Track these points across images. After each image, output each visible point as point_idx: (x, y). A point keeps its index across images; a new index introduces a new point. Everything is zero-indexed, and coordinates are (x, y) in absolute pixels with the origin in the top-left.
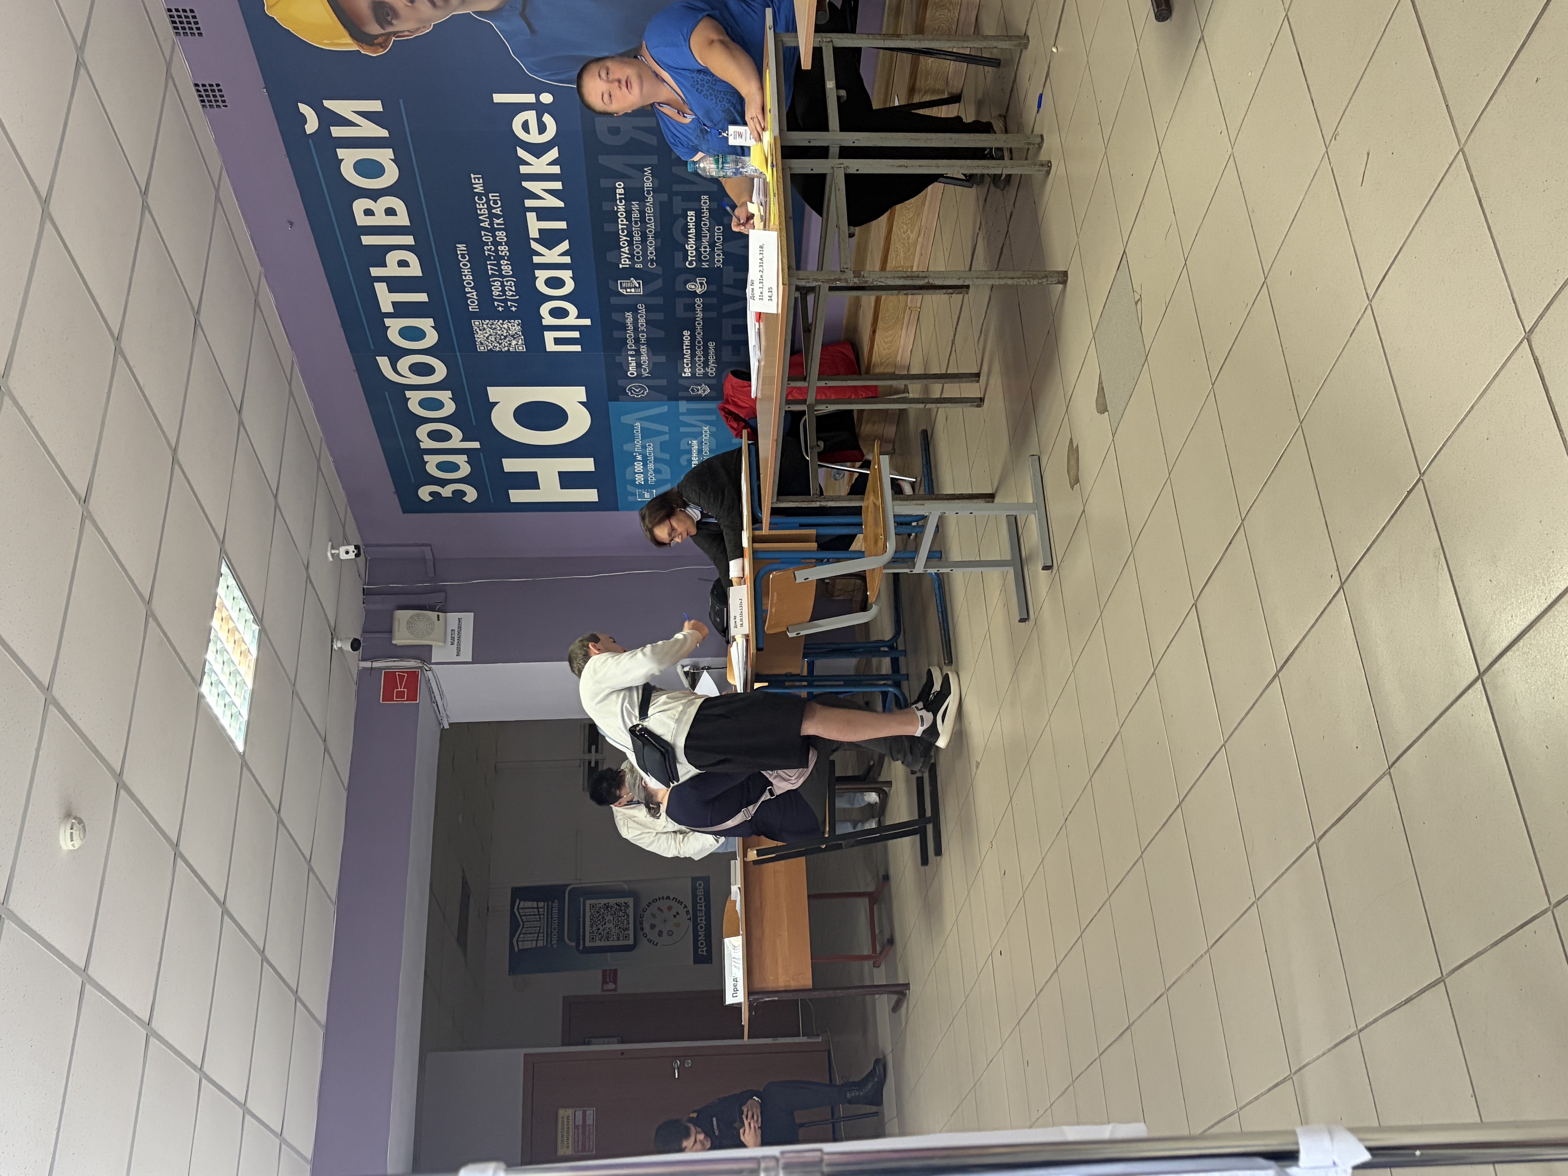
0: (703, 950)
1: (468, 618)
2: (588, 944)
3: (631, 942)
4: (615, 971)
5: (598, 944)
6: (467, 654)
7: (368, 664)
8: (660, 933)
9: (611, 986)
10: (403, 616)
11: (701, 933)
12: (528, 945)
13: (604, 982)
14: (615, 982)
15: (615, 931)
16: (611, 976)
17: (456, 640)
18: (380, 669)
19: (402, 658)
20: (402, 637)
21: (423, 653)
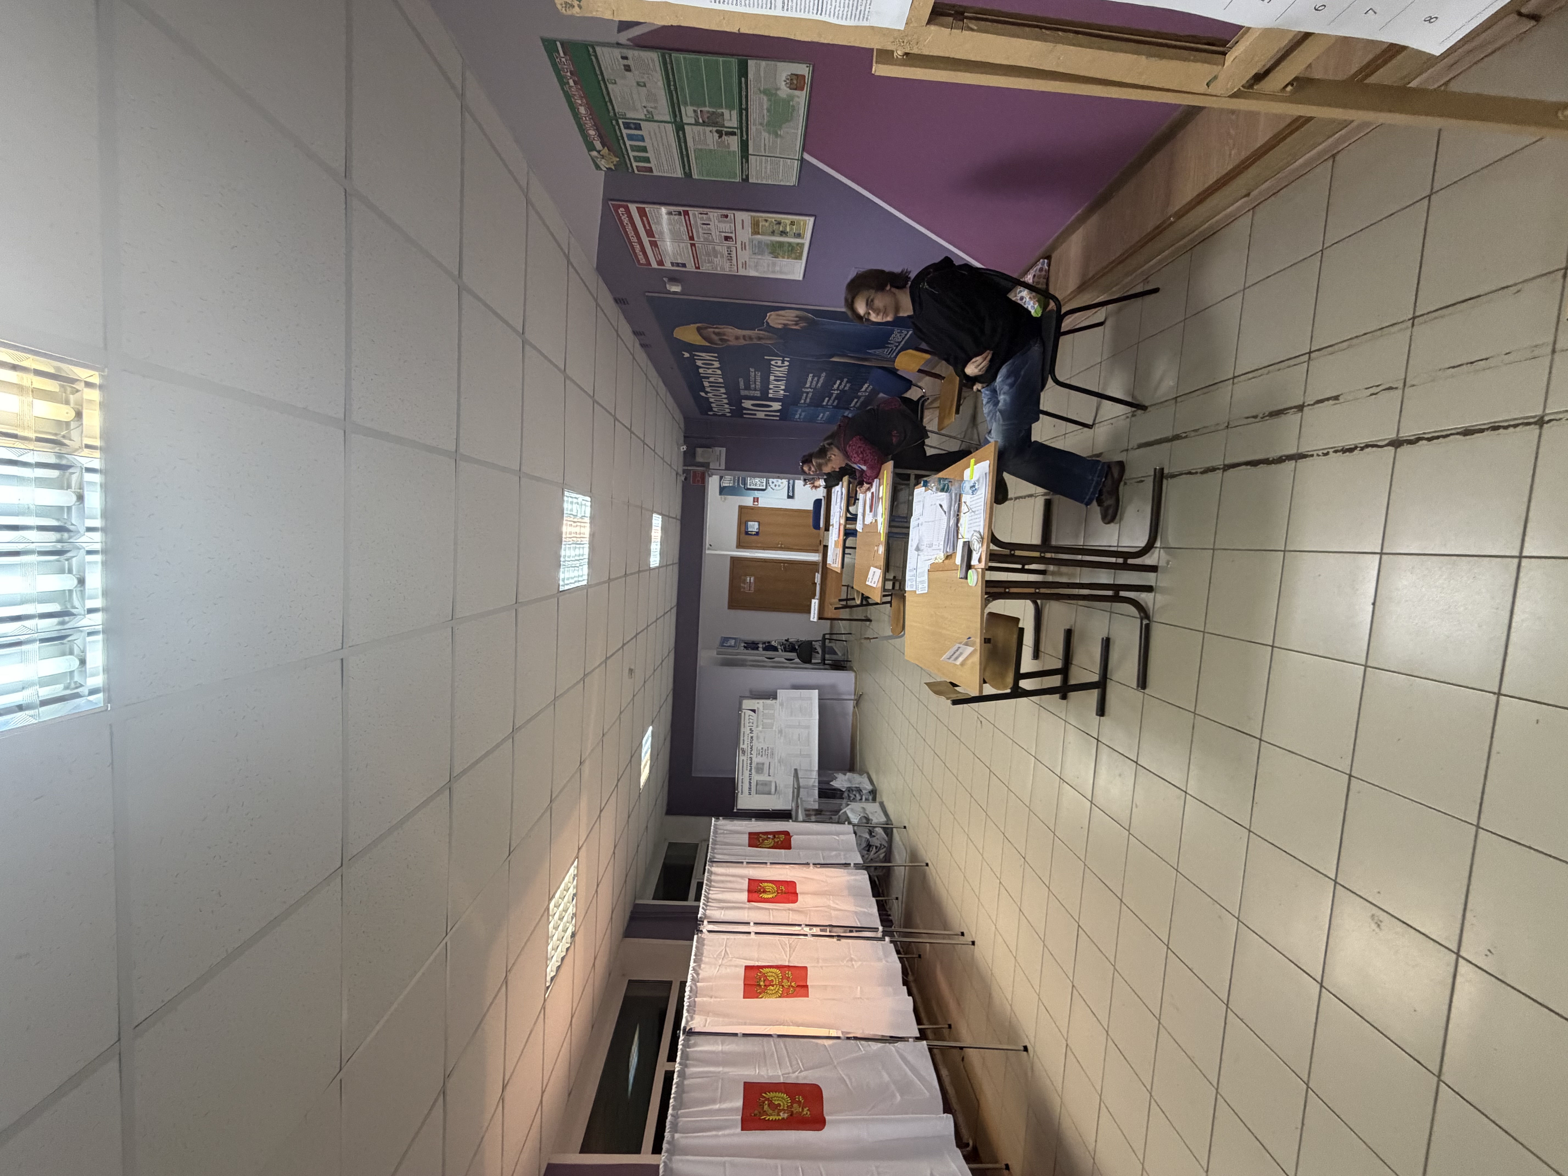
0: (791, 494)
1: (724, 450)
2: (749, 487)
3: (764, 488)
4: (758, 498)
5: (752, 487)
6: (723, 467)
7: (686, 468)
8: (775, 486)
9: (756, 503)
10: (699, 451)
11: (791, 487)
12: (726, 485)
13: (754, 501)
14: (758, 502)
15: (759, 483)
16: (756, 500)
17: (719, 459)
18: (690, 470)
19: (698, 466)
20: (699, 459)
21: (706, 465)
